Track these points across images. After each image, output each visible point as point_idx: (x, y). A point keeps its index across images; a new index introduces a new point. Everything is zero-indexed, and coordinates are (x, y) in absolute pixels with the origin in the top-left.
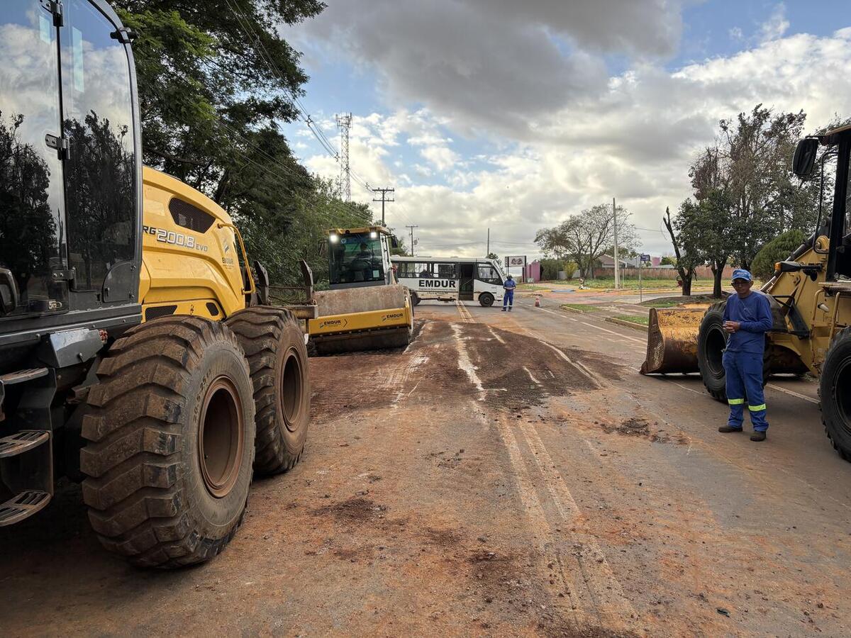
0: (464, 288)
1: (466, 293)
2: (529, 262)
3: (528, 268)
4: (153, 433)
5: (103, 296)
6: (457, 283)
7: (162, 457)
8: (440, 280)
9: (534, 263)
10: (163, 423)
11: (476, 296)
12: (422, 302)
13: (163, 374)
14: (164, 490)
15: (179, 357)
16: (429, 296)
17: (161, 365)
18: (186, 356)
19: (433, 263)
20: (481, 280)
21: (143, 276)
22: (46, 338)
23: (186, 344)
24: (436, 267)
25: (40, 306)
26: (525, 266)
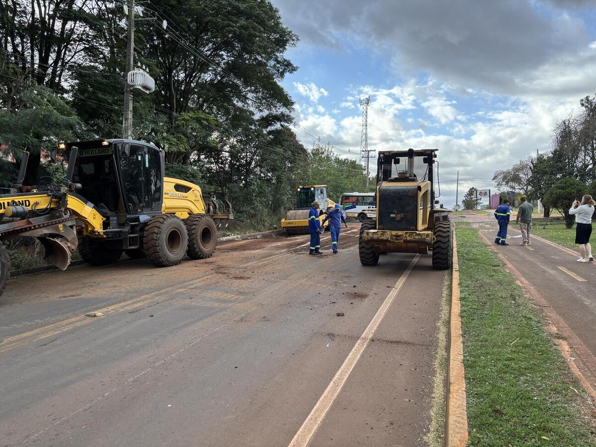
2: (492, 194)
4: (155, 235)
5: (152, 209)
7: (157, 240)
10: (157, 234)
13: (158, 224)
14: (157, 247)
15: (162, 221)
17: (158, 223)
18: (164, 222)
21: (163, 205)
22: (138, 217)
23: (164, 219)
25: (137, 211)
26: (490, 197)
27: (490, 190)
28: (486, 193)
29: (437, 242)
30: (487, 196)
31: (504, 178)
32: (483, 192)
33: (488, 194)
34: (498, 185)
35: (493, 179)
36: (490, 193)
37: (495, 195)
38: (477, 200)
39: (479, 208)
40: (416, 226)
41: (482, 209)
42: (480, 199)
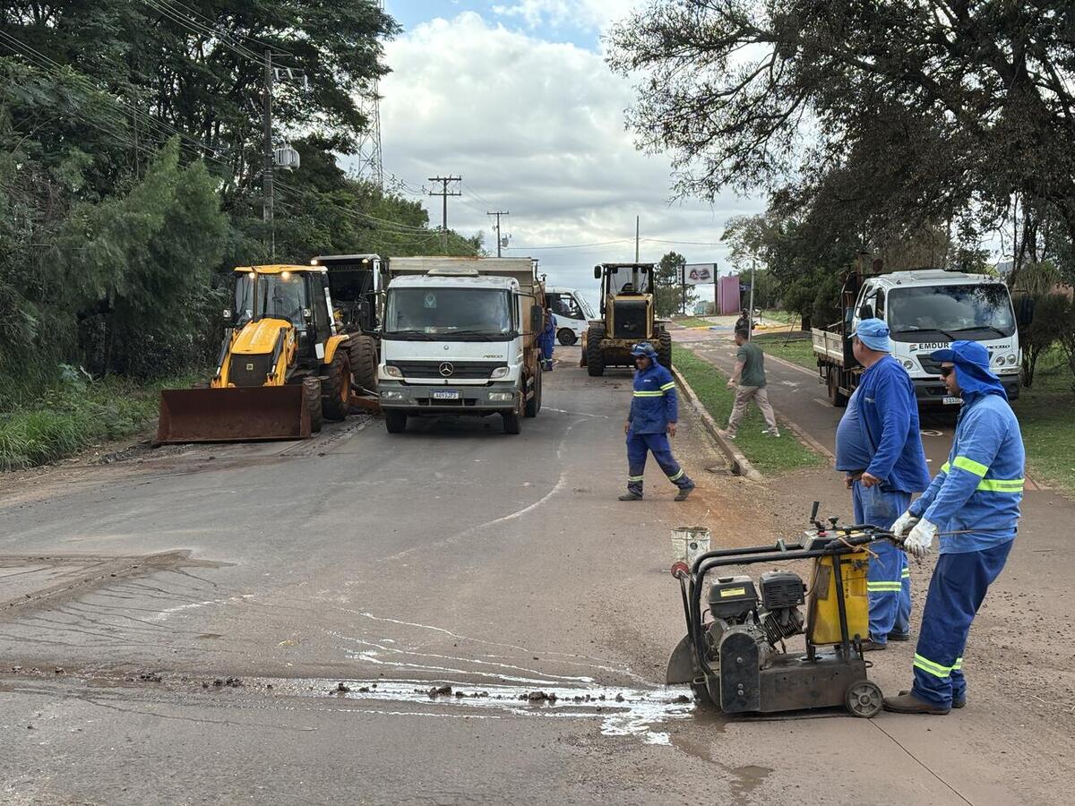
20: (562, 313)
26: (716, 282)
27: (715, 265)
28: (706, 272)
29: (661, 349)
30: (708, 280)
31: (748, 236)
32: (699, 269)
33: (712, 274)
34: (733, 254)
35: (722, 239)
36: (716, 272)
37: (729, 279)
38: (685, 287)
39: (690, 312)
40: (646, 335)
41: (697, 316)
42: (693, 287)
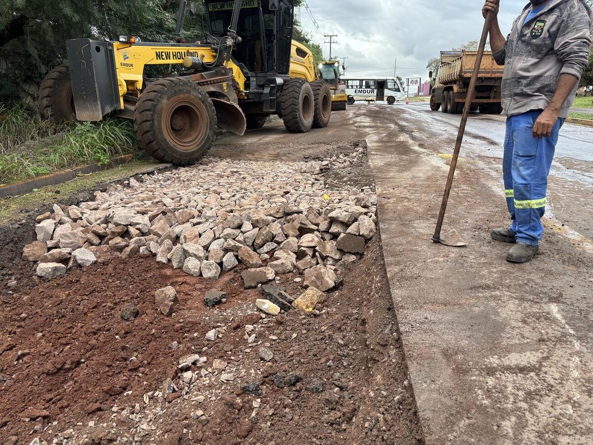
0: (379, 94)
1: (380, 96)
2: (423, 82)
3: (422, 86)
6: (376, 91)
8: (366, 90)
9: (426, 83)
11: (385, 98)
12: (356, 102)
16: (360, 98)
19: (362, 80)
20: (389, 89)
21: (290, 68)
22: (275, 79)
24: (364, 82)
26: (420, 85)
28: (417, 81)
30: (417, 84)
32: (414, 80)
36: (420, 81)
